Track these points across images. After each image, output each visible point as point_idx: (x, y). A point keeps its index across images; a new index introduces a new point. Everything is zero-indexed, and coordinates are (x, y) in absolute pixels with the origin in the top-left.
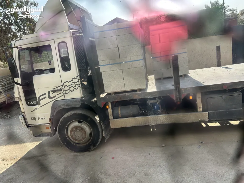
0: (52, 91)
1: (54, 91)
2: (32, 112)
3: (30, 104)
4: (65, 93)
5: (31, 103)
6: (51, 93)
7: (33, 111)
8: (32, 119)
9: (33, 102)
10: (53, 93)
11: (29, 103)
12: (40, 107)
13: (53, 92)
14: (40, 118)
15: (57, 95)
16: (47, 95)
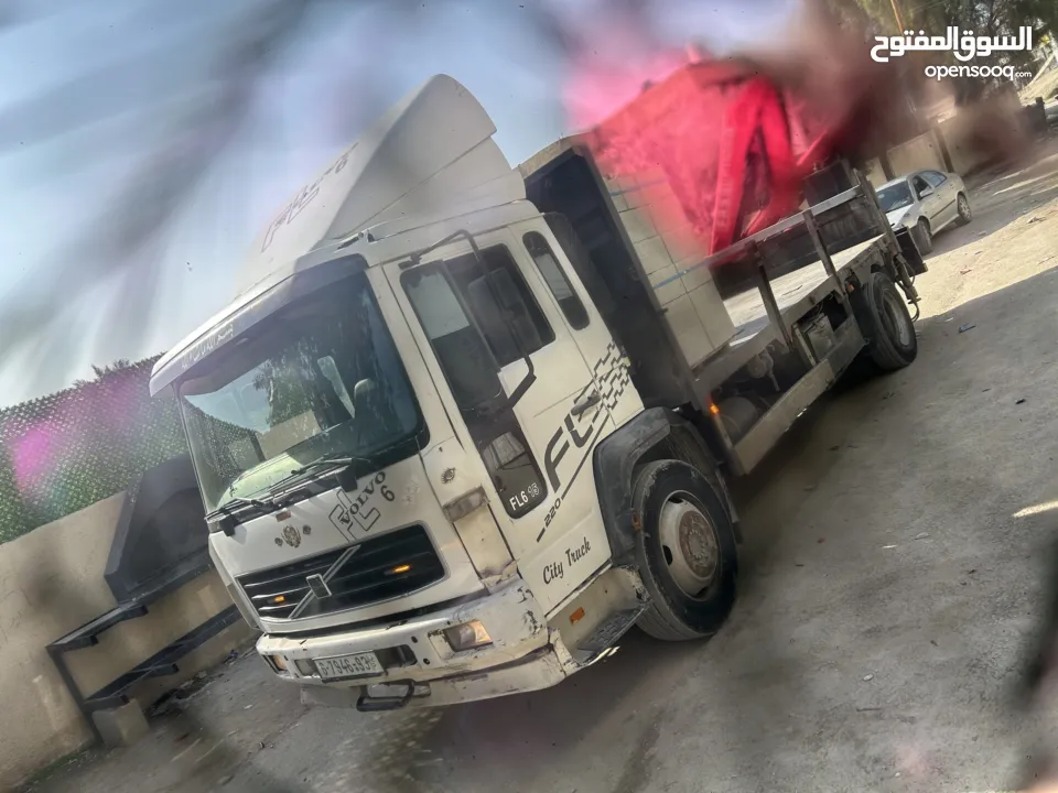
0: (574, 412)
1: (579, 411)
2: (538, 540)
3: (517, 505)
4: (609, 406)
5: (521, 501)
6: (574, 419)
7: (544, 530)
8: (548, 575)
9: (526, 494)
10: (579, 420)
11: (513, 504)
12: (563, 497)
13: (578, 417)
14: (573, 555)
15: (594, 421)
16: (566, 436)
